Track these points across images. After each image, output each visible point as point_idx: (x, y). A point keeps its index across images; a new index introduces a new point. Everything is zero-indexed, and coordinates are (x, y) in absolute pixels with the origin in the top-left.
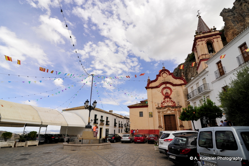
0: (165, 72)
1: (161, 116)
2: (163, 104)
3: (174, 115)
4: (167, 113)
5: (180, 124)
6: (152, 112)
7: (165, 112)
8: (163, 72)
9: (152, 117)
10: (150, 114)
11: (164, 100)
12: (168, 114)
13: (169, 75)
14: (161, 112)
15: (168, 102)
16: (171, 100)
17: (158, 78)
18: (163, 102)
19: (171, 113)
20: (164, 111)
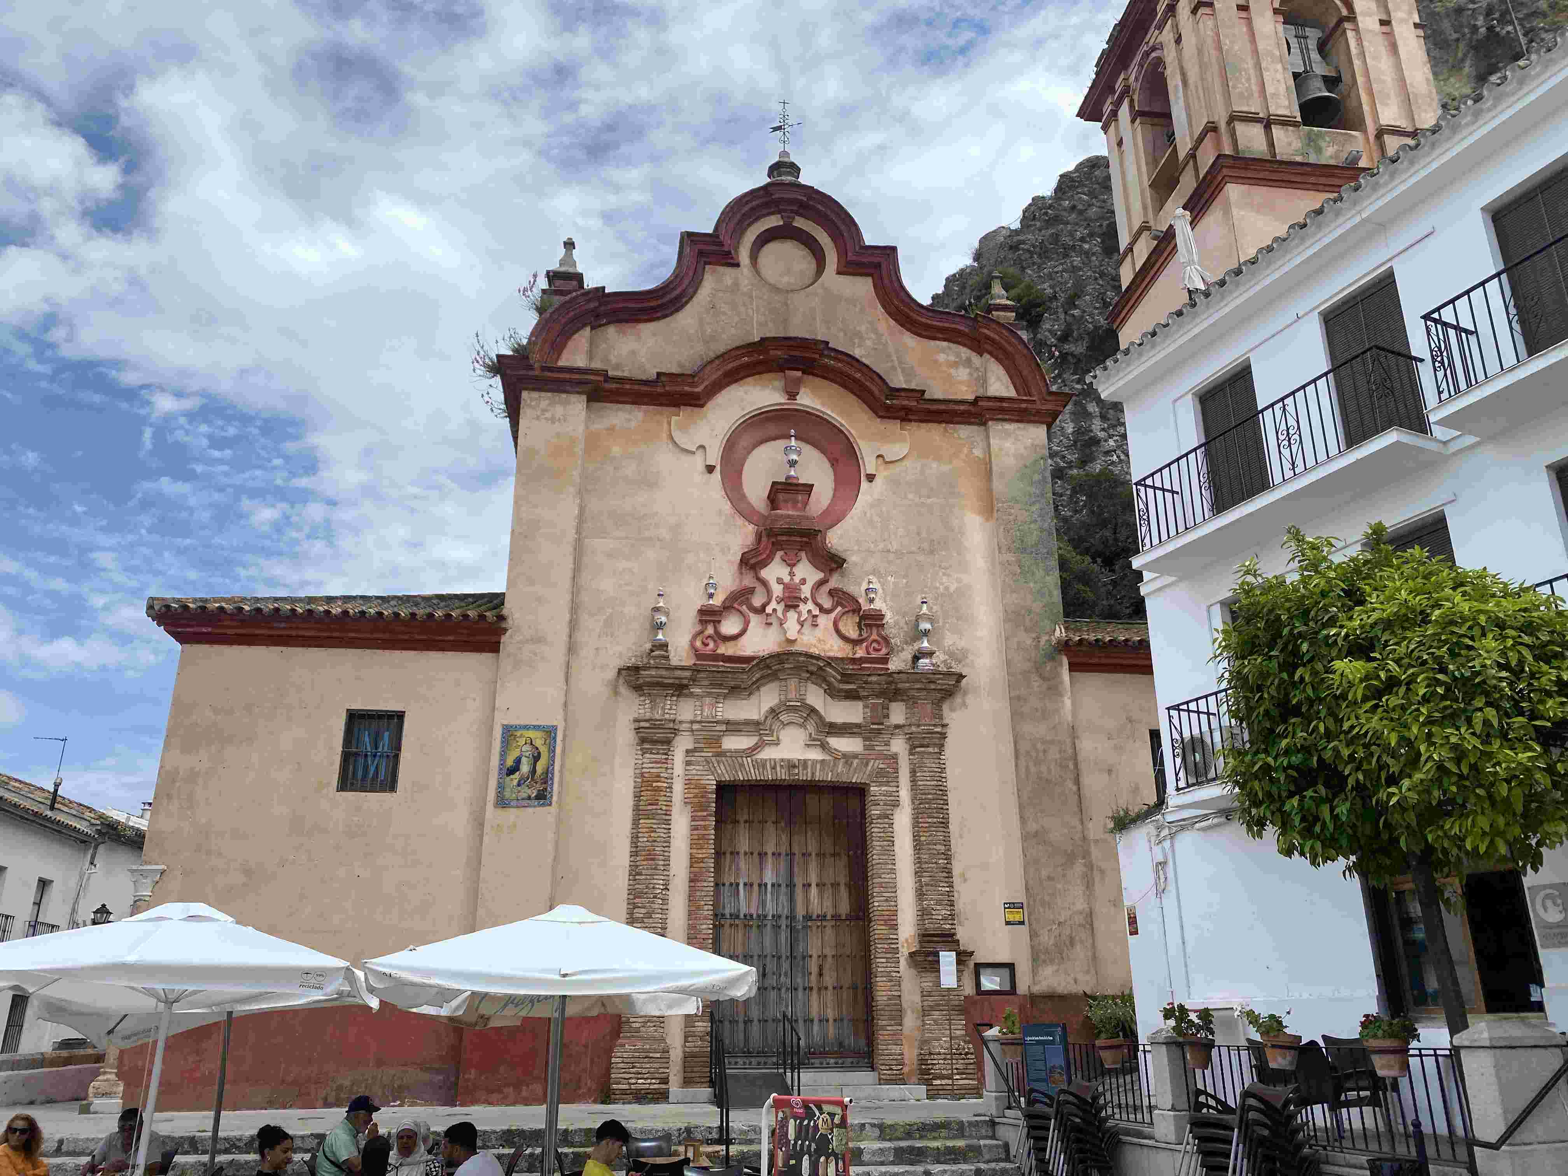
0: (800, 223)
1: (678, 787)
2: (730, 626)
3: (860, 791)
4: (768, 754)
5: (924, 913)
6: (550, 732)
7: (733, 743)
8: (774, 221)
9: (542, 797)
10: (520, 749)
11: (748, 581)
12: (782, 774)
13: (849, 268)
14: (682, 744)
15: (792, 601)
16: (835, 582)
17: (696, 283)
18: (728, 607)
19: (815, 755)
20: (734, 727)
